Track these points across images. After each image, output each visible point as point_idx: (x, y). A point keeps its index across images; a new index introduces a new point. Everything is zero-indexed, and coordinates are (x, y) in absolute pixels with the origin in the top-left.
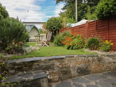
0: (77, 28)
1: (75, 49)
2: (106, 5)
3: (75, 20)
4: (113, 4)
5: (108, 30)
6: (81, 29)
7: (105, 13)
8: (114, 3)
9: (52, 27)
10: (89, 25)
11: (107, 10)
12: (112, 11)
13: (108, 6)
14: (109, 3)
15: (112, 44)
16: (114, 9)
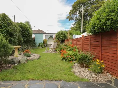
0: (76, 41)
1: (68, 61)
2: (98, 20)
3: (81, 32)
4: (106, 18)
5: (101, 47)
6: (78, 42)
7: (97, 28)
8: (108, 17)
9: (59, 37)
10: (84, 39)
11: (99, 25)
12: (104, 27)
13: (100, 21)
14: (100, 17)
15: (104, 66)
16: (107, 24)
